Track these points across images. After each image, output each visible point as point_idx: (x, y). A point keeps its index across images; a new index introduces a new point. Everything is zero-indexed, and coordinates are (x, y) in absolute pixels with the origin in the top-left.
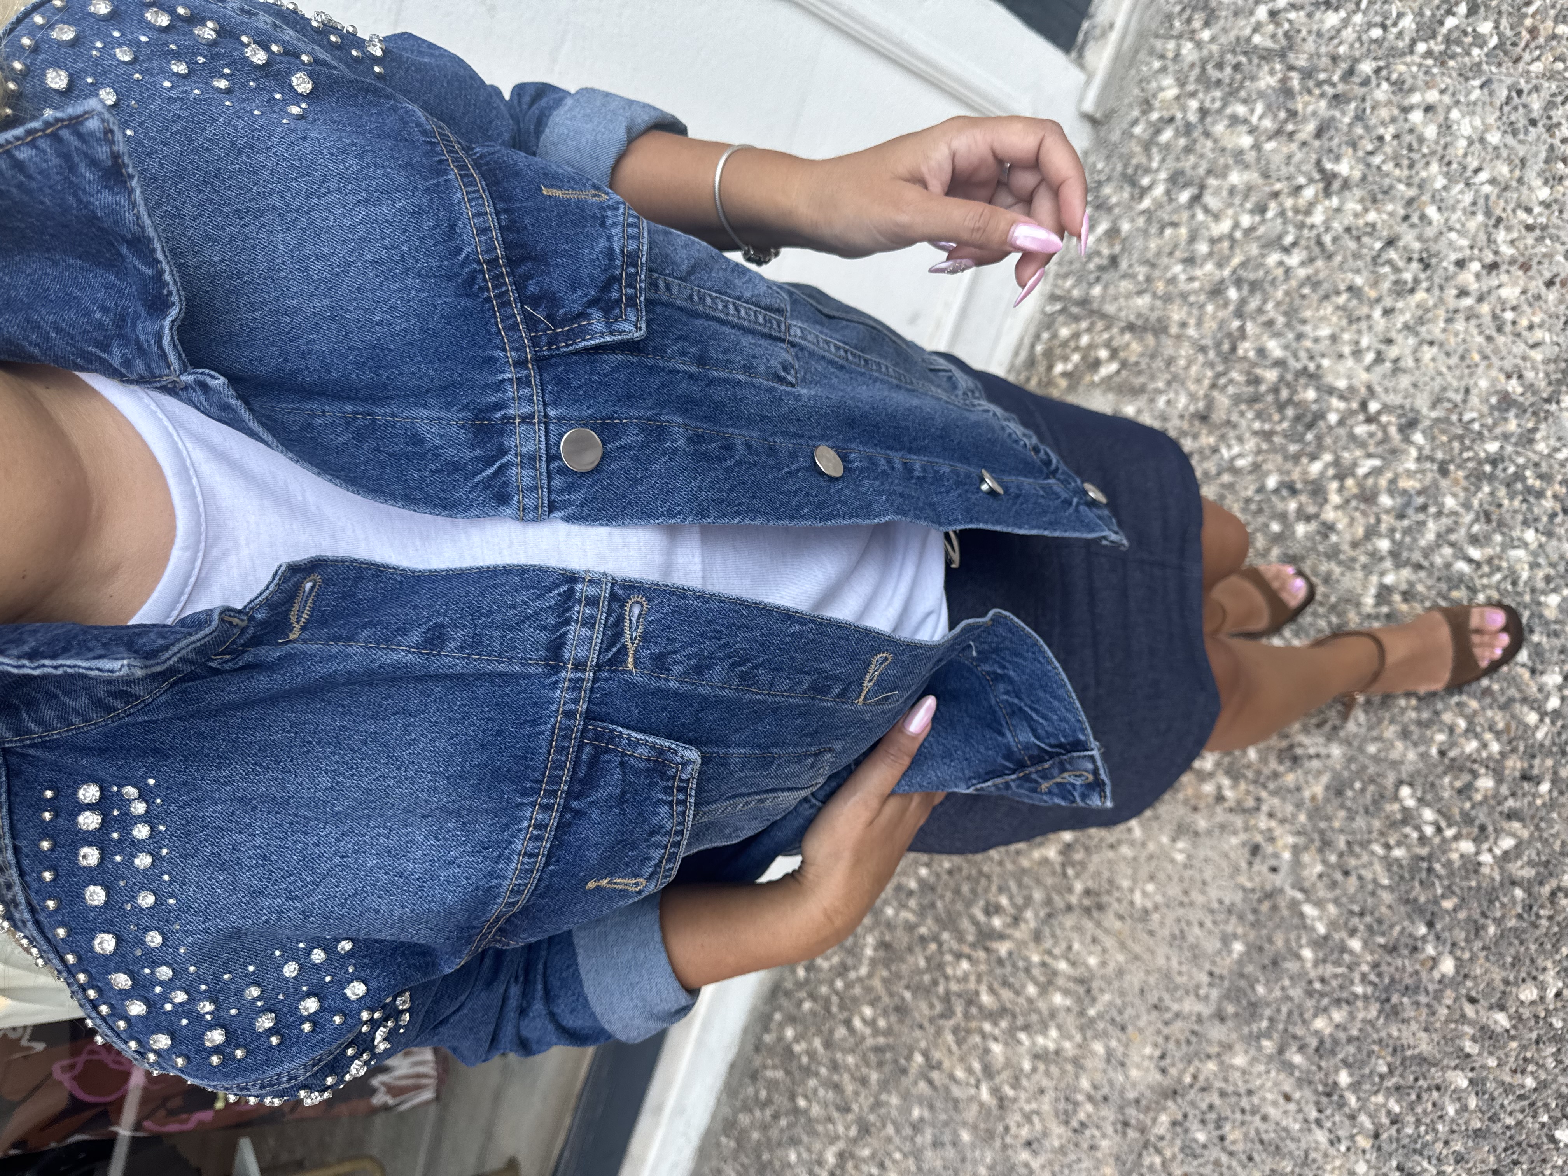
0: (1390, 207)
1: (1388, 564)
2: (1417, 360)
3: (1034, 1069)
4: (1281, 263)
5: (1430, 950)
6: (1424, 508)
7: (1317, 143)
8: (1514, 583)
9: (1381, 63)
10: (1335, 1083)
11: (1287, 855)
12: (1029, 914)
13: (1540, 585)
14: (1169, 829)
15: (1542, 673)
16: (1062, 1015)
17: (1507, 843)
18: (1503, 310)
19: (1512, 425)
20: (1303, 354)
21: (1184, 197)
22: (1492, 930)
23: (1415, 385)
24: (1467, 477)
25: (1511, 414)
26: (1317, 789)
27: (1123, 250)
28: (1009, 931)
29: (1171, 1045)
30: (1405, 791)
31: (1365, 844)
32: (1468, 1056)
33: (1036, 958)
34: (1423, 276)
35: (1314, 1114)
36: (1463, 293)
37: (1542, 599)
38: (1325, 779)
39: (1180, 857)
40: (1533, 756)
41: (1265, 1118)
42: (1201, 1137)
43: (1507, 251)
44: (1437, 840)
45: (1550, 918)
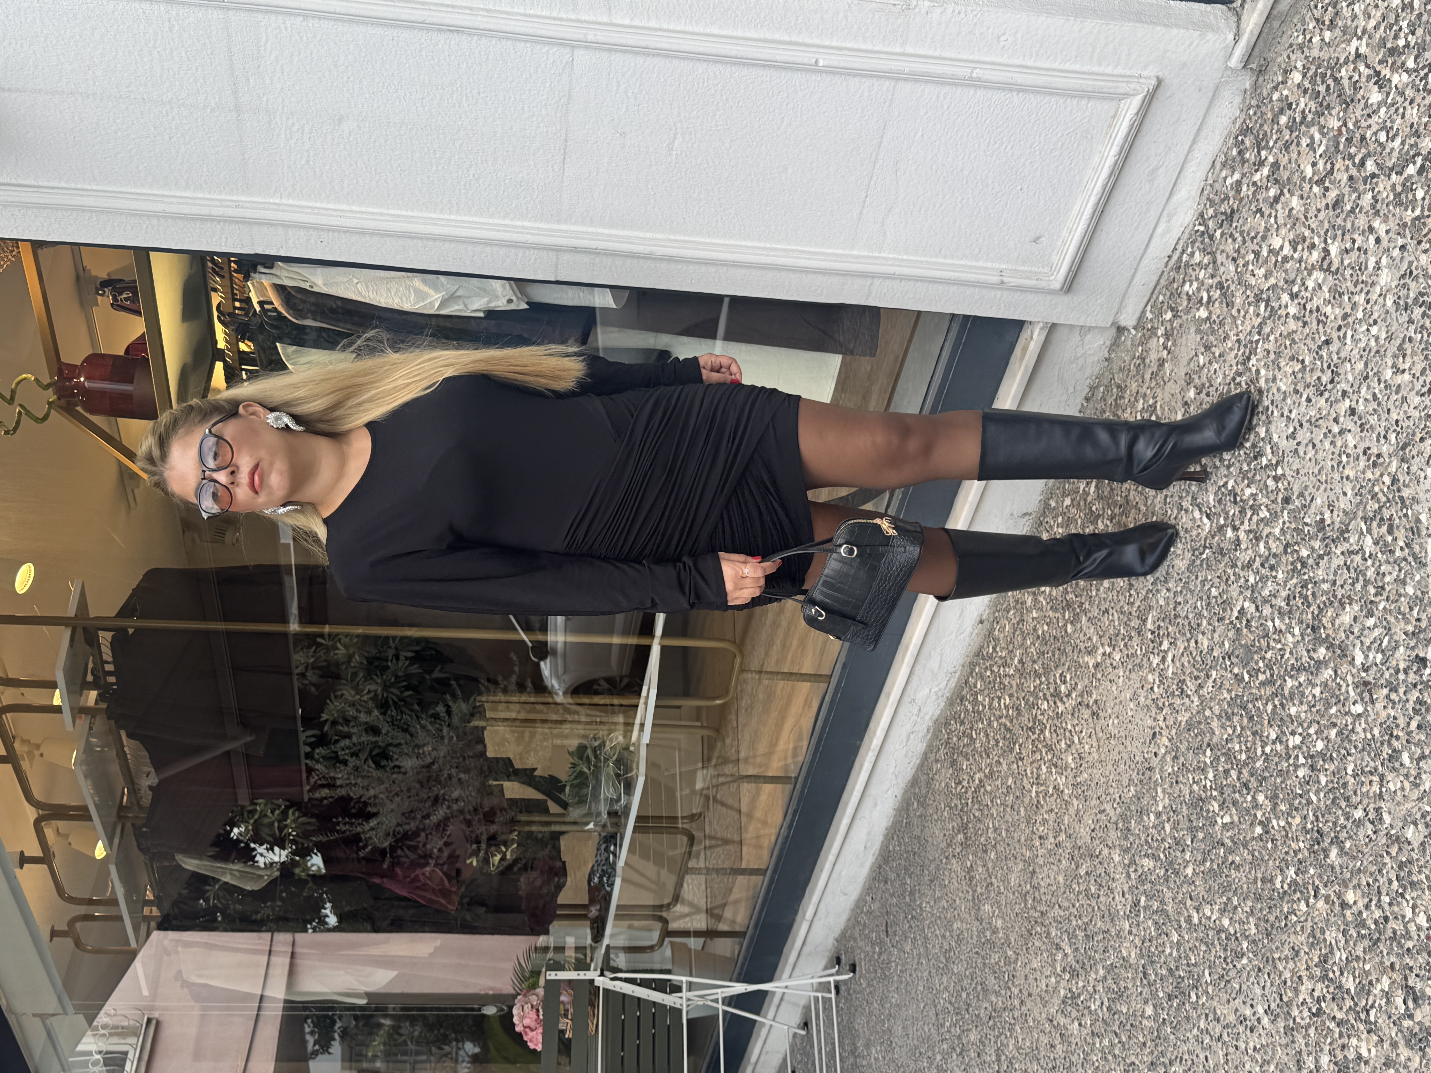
0: (1337, 311)
1: (1248, 593)
2: (1305, 453)
3: (1052, 795)
4: (1286, 307)
5: (1188, 856)
6: (1272, 568)
7: (1331, 213)
8: (1282, 658)
9: (1377, 172)
10: (1139, 901)
11: (1163, 751)
12: (1074, 696)
13: (1289, 668)
14: (1132, 691)
15: (1271, 726)
16: (1069, 770)
17: (1227, 819)
18: (1344, 452)
19: (1317, 544)
20: (1270, 396)
21: (1272, 193)
22: (1208, 864)
23: (1298, 473)
24: (1292, 564)
25: (1320, 535)
26: (1183, 718)
27: (1238, 210)
28: (1065, 699)
29: (1098, 827)
30: (1208, 752)
31: (1188, 771)
32: (1180, 927)
33: (1069, 727)
34: (1329, 387)
35: (1128, 913)
36: (1336, 420)
37: (1287, 678)
38: (1188, 715)
39: (1130, 714)
40: (1252, 775)
41: (1113, 899)
42: (1093, 891)
43: (1362, 408)
44: (1209, 793)
45: (1226, 876)
